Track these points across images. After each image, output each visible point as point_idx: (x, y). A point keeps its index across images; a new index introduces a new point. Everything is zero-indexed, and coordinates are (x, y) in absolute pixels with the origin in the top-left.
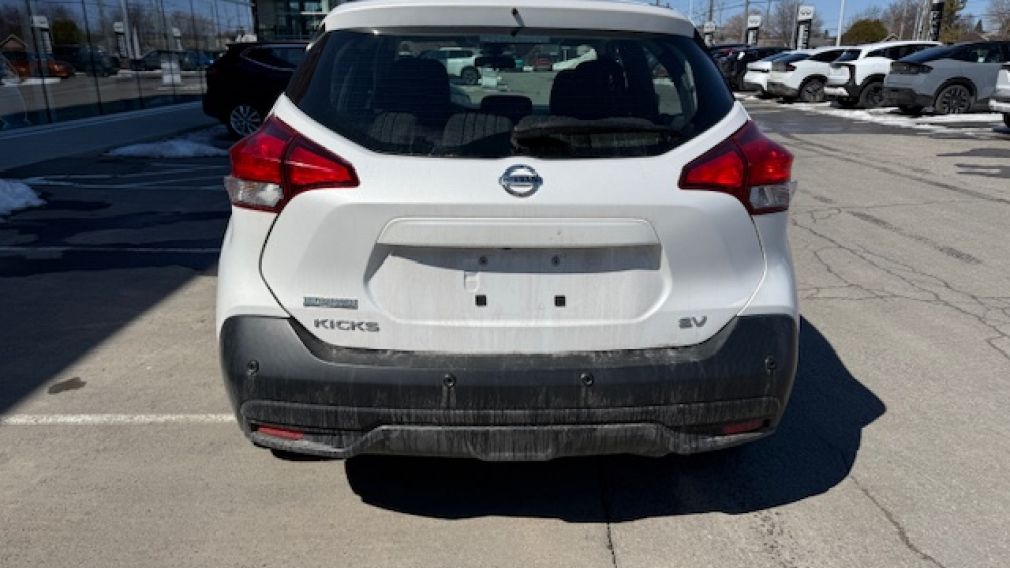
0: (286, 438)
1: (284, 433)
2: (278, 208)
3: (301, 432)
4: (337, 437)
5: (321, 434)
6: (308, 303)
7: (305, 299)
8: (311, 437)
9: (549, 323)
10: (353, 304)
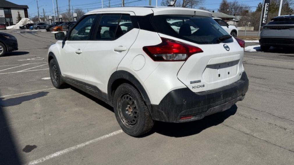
0: (189, 119)
1: (188, 118)
2: (185, 60)
3: (191, 116)
4: (200, 115)
5: (197, 115)
6: (191, 83)
7: (190, 82)
8: (194, 116)
9: (228, 79)
10: (200, 81)
